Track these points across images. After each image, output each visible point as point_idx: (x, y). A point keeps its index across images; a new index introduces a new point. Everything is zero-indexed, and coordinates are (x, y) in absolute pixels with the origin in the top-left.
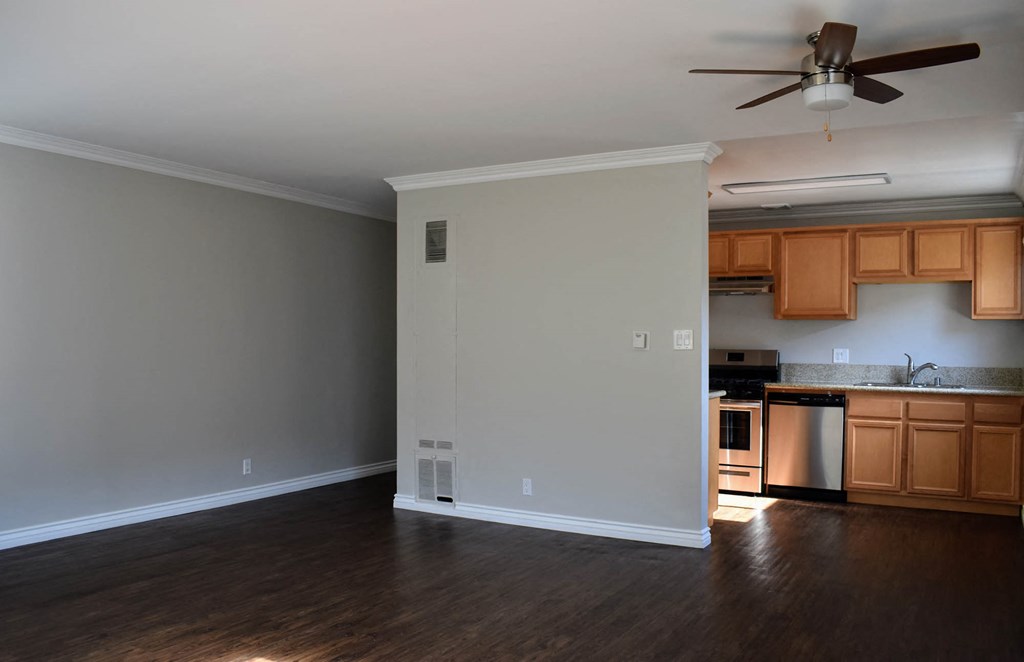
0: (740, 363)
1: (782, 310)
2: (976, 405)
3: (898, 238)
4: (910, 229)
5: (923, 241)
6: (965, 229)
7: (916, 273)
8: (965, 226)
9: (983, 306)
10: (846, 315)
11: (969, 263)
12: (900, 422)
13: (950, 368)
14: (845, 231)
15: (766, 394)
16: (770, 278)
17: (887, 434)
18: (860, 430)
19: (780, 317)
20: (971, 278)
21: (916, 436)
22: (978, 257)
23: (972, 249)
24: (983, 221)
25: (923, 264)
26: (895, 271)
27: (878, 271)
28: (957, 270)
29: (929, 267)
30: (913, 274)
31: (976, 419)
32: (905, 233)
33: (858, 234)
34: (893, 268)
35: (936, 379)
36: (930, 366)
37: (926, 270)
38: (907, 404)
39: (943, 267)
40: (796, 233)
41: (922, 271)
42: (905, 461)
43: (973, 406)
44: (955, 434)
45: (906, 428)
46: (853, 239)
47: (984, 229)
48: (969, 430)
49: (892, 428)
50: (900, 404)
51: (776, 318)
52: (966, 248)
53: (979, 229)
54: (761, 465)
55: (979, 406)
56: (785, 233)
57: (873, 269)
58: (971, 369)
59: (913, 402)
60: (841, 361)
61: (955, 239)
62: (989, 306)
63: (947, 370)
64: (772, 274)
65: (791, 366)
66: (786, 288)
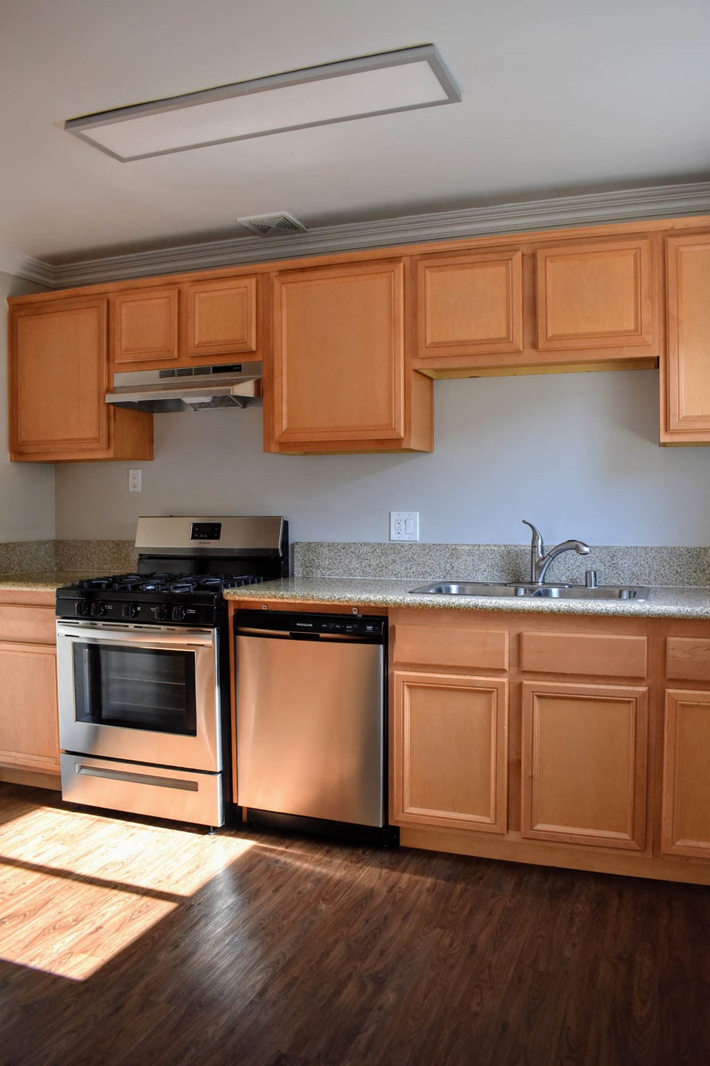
0: (212, 544)
1: (277, 434)
2: (672, 640)
3: (502, 269)
4: (527, 250)
5: (553, 273)
6: (643, 244)
7: (540, 345)
8: (642, 235)
9: (684, 413)
10: (399, 440)
11: (651, 316)
12: (505, 680)
13: (618, 549)
14: (394, 260)
15: (231, 613)
16: (256, 368)
17: (478, 703)
18: (420, 694)
19: (274, 447)
20: (656, 351)
21: (537, 712)
22: (672, 303)
23: (657, 287)
24: (681, 223)
25: (555, 323)
26: (498, 341)
27: (463, 344)
28: (626, 334)
29: (569, 330)
30: (534, 346)
31: (669, 676)
32: (517, 257)
33: (421, 265)
34: (493, 336)
35: (587, 573)
36: (573, 546)
37: (561, 338)
38: (519, 638)
39: (598, 329)
40: (303, 270)
41: (554, 338)
42: (515, 766)
43: (666, 640)
44: (624, 707)
45: (518, 690)
46: (412, 277)
47: (683, 240)
48: (657, 699)
49: (486, 692)
50: (503, 637)
51: (266, 450)
52: (645, 285)
53: (672, 242)
54: (219, 768)
55: (678, 643)
56: (282, 272)
57: (451, 338)
58: (659, 550)
59: (531, 632)
60: (405, 537)
61: (620, 265)
62: (695, 413)
63: (612, 553)
64: (258, 358)
65: (310, 547)
66: (283, 386)
